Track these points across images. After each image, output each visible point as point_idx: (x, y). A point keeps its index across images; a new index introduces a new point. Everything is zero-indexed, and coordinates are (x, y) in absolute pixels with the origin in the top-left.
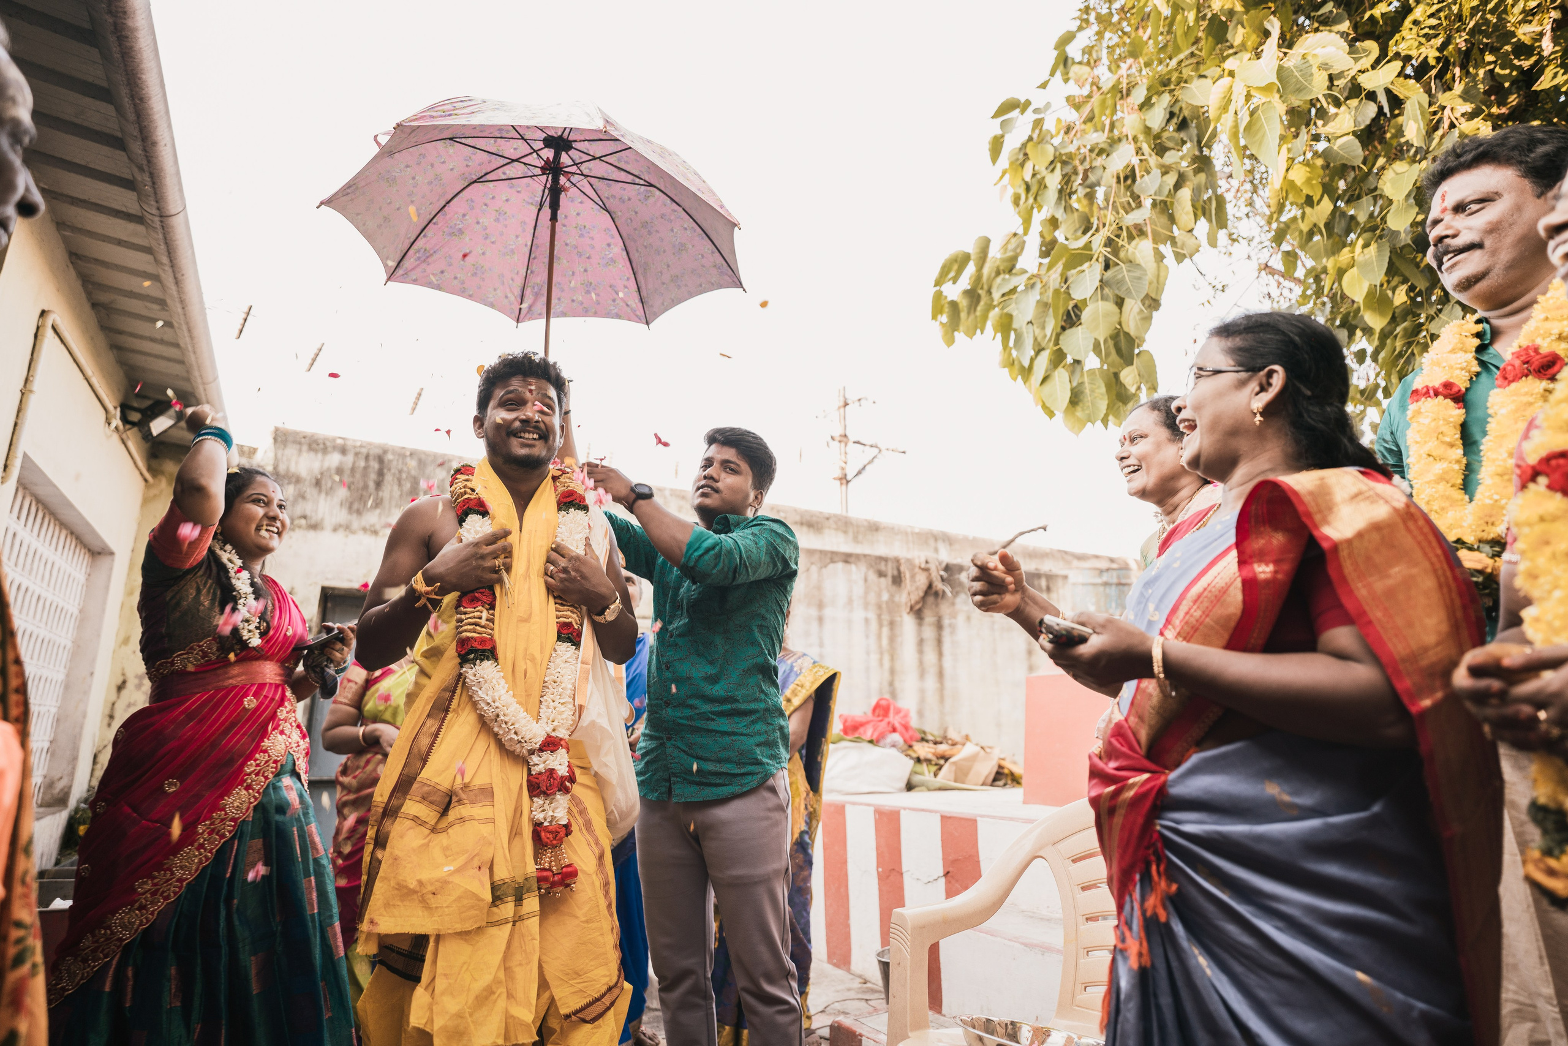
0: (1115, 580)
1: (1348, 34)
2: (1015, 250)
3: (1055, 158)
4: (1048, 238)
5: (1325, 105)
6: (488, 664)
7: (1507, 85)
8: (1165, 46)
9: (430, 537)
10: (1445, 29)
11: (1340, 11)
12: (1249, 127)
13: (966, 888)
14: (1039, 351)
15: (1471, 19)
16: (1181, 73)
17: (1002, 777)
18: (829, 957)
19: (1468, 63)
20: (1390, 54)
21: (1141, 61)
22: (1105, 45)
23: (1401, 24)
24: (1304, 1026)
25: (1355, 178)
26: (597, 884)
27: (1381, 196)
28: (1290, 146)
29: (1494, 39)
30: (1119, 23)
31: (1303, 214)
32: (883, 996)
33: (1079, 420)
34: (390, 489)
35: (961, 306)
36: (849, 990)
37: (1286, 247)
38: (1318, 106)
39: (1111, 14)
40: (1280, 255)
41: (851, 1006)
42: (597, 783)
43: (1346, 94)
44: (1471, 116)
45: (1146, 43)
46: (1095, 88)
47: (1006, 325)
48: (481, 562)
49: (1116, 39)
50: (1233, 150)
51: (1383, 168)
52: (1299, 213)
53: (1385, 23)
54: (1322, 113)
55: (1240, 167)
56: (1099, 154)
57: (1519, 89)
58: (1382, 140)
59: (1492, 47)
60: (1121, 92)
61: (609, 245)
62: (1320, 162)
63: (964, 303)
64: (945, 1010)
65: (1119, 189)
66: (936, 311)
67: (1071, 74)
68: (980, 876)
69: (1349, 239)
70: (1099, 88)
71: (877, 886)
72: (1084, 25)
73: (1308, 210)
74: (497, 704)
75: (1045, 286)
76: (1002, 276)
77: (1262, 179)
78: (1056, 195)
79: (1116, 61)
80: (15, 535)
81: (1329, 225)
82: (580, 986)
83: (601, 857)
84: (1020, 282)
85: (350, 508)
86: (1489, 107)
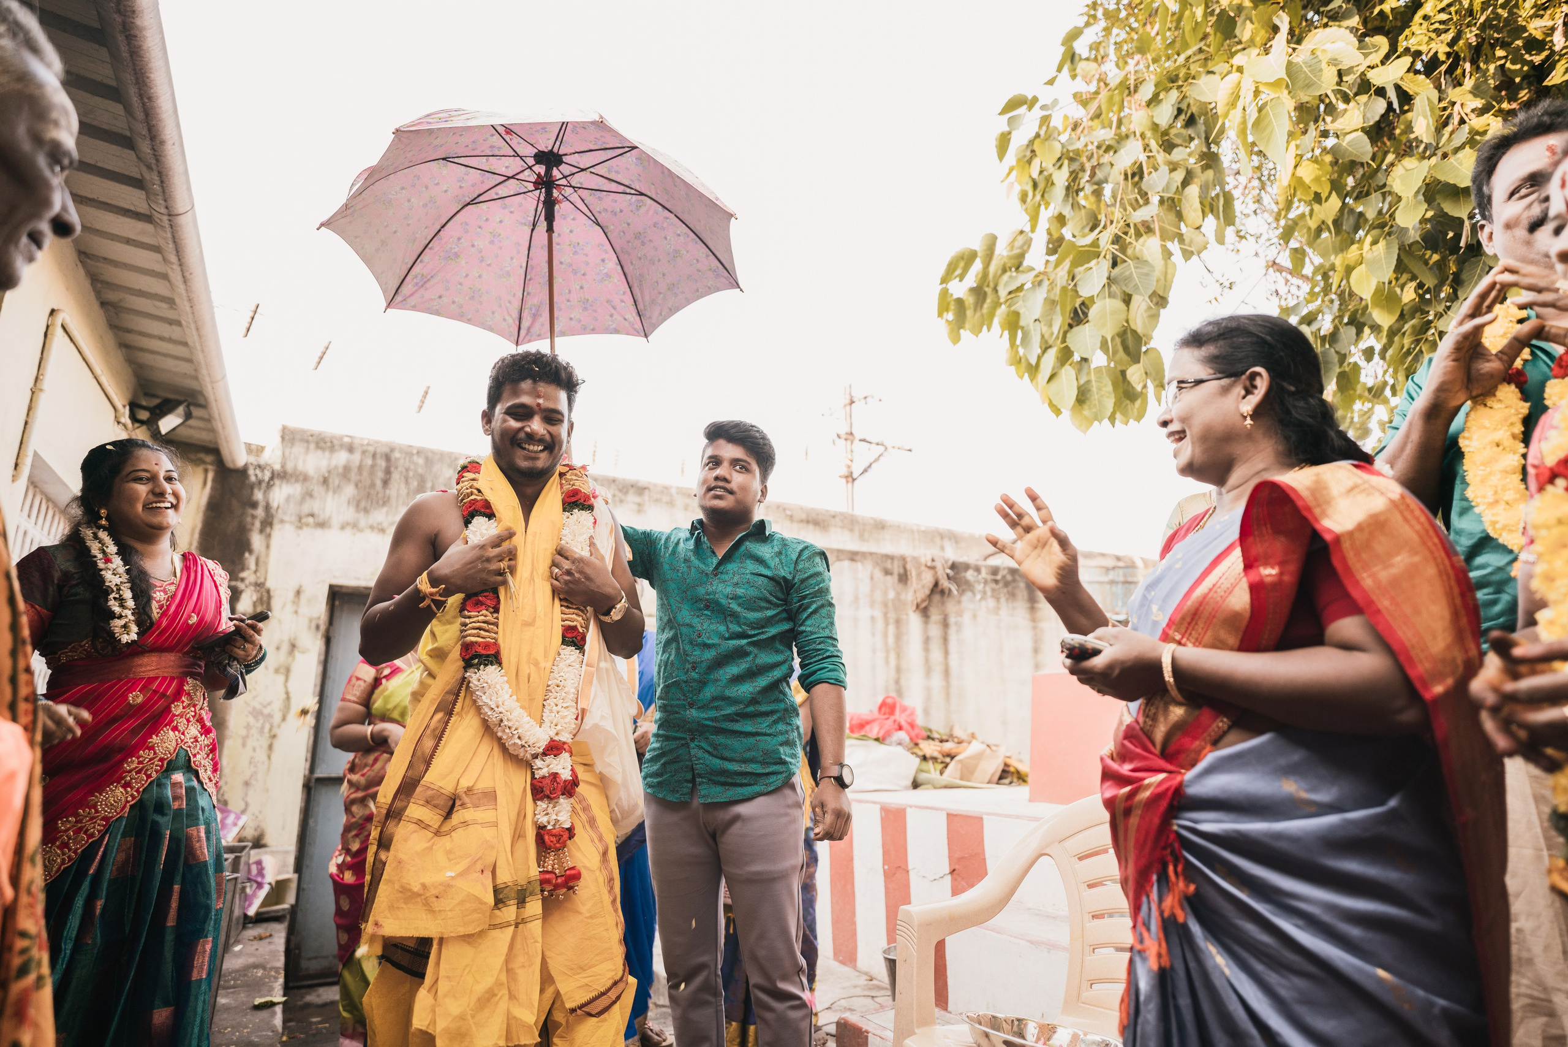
0: (1121, 579)
1: (1357, 30)
2: (1021, 247)
3: (1062, 154)
4: (1056, 235)
5: (1334, 101)
6: (491, 669)
7: (1518, 80)
8: (1173, 42)
9: (436, 536)
10: (1456, 24)
11: (1350, 6)
12: (1257, 123)
13: (972, 886)
14: (1046, 348)
15: (1482, 14)
16: (1189, 69)
17: (1007, 775)
18: (835, 954)
19: (1478, 58)
20: (1400, 49)
21: (1149, 57)
22: (1112, 41)
23: (1411, 19)
24: (1326, 1025)
25: (1363, 175)
26: (601, 880)
27: (1390, 193)
28: (1298, 142)
29: (1505, 34)
30: (1127, 19)
31: (1312, 211)
32: (889, 993)
33: (1086, 418)
34: (397, 488)
35: (967, 304)
36: (855, 987)
37: (1294, 244)
38: (1327, 101)
39: (1119, 10)
40: (1288, 252)
41: (857, 1003)
42: (601, 780)
43: (1355, 90)
44: (1481, 112)
45: (1154, 39)
46: (1102, 84)
47: (1013, 324)
48: (486, 565)
49: (1123, 35)
50: (1241, 146)
51: (1392, 165)
52: (1307, 210)
53: (1395, 18)
54: (1331, 109)
55: (1248, 164)
56: (1107, 150)
57: (1530, 84)
58: (1391, 137)
59: (1503, 42)
60: (1129, 89)
61: (603, 260)
62: (1328, 158)
63: (970, 300)
64: (950, 1007)
65: (1127, 186)
66: (943, 309)
67: (1078, 71)
68: (986, 874)
69: (1357, 236)
70: (1106, 85)
71: (883, 884)
72: (1092, 21)
73: (1316, 207)
74: (500, 709)
75: (1052, 284)
76: (1008, 274)
77: (1270, 175)
78: (1064, 192)
79: (1123, 57)
80: (25, 533)
81: (1337, 223)
82: (586, 981)
83: (605, 853)
84: (1026, 279)
85: (357, 506)
86: (1499, 102)
